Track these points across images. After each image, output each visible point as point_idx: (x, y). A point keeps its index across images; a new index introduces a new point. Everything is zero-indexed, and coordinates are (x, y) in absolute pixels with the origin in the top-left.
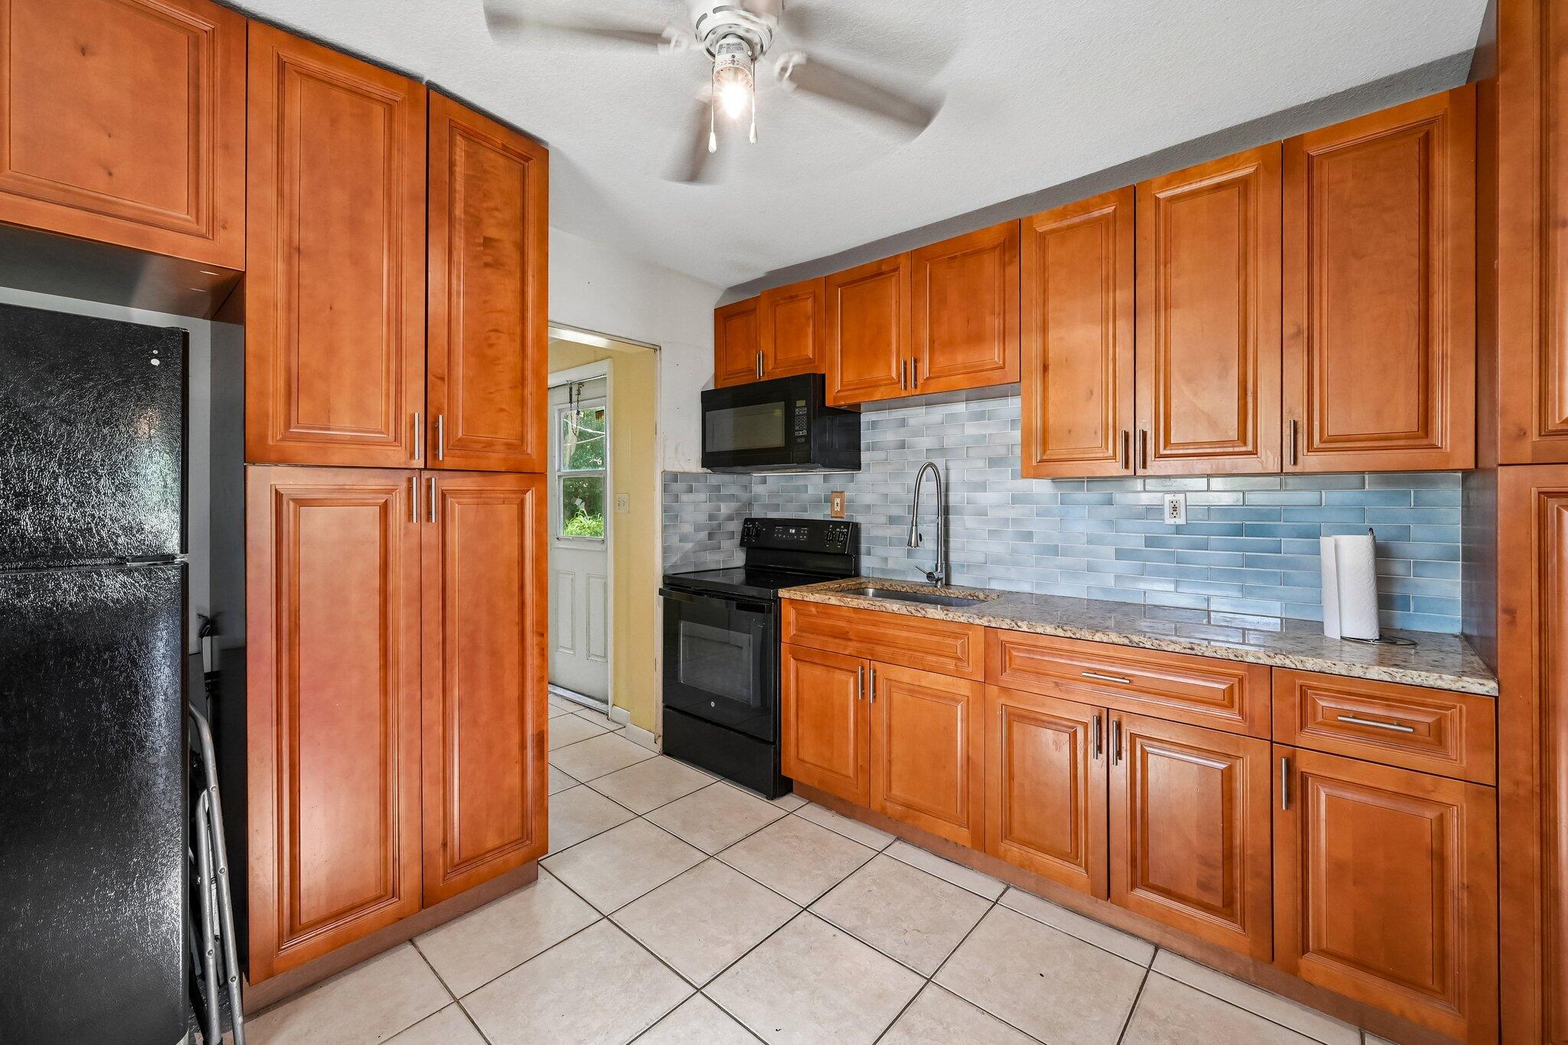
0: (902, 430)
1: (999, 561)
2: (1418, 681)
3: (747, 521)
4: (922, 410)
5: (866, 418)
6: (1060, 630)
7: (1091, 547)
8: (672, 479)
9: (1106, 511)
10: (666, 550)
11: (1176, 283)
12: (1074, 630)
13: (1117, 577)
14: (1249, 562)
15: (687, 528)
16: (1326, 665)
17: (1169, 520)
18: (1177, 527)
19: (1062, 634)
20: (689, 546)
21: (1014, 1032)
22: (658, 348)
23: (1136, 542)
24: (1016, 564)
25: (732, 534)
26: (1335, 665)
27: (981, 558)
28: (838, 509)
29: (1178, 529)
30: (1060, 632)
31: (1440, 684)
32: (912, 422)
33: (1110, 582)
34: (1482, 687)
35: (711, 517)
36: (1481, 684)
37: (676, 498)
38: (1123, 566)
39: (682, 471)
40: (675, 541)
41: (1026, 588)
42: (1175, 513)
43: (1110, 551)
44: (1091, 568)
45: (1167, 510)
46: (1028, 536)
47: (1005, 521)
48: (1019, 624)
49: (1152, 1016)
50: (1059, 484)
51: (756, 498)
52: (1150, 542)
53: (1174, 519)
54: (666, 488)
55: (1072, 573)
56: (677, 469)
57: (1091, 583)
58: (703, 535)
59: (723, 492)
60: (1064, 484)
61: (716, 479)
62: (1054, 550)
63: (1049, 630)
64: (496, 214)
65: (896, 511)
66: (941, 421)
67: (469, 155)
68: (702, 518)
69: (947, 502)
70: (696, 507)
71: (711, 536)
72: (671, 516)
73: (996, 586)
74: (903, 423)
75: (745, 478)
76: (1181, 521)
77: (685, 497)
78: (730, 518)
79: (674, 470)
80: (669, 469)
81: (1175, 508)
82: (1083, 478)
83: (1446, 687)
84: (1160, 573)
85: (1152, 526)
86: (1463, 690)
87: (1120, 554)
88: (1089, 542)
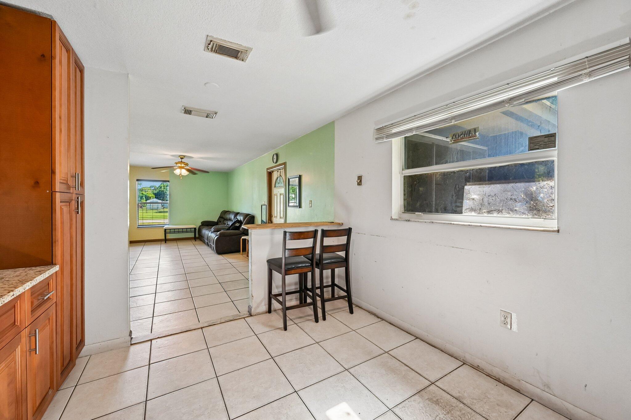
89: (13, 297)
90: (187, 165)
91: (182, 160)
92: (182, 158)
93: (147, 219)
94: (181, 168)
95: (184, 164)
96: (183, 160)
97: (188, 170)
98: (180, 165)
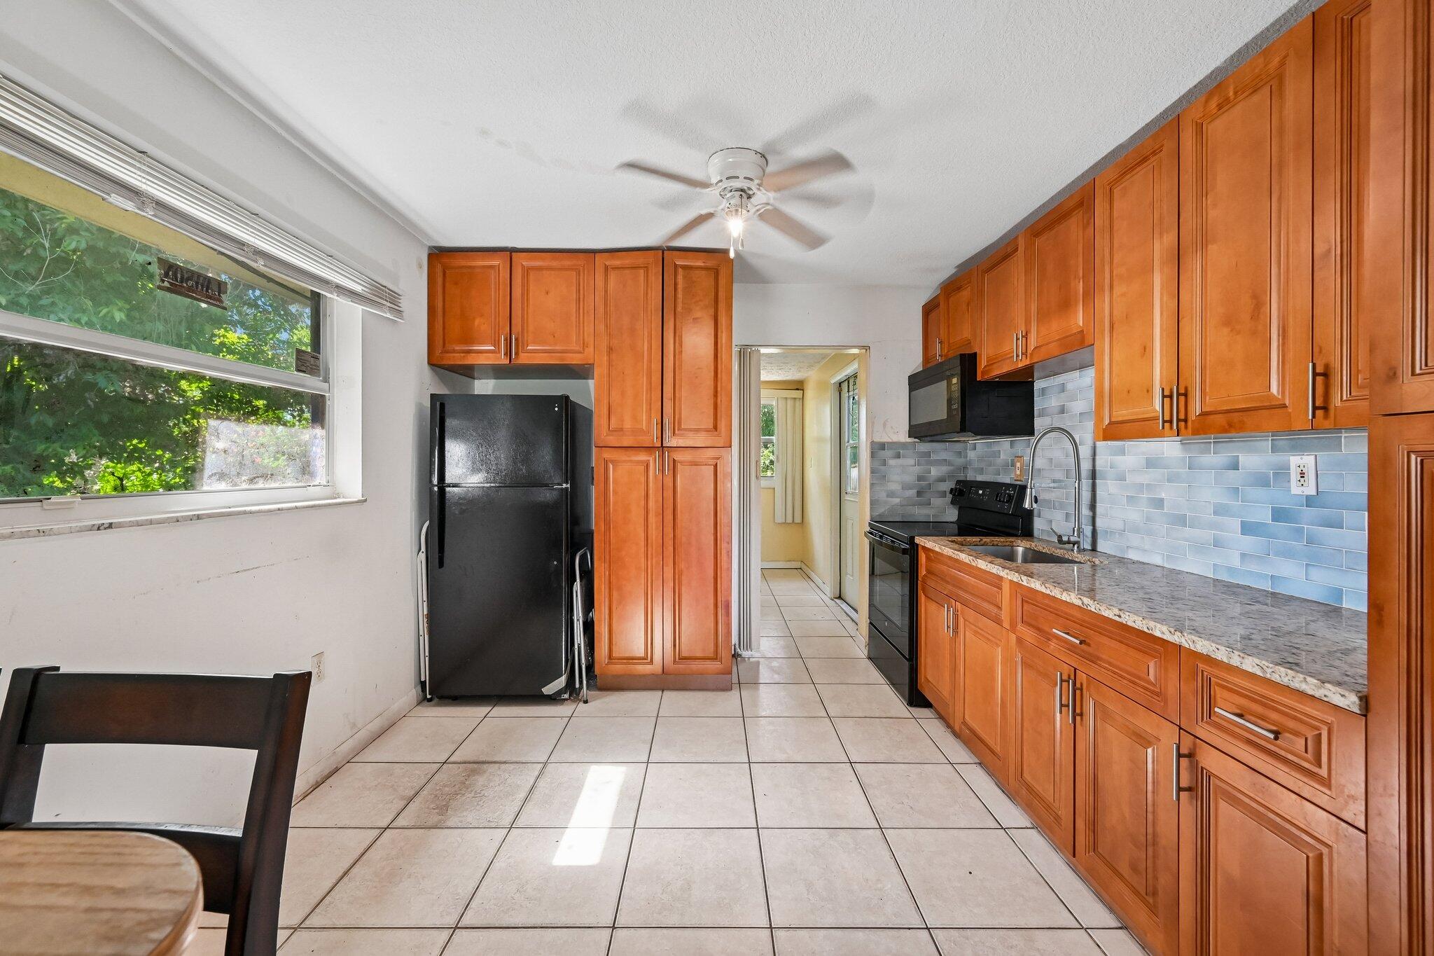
0: (1062, 395)
1: (1136, 530)
2: (1285, 681)
3: (958, 482)
4: (1076, 374)
5: (1038, 385)
7: (1218, 518)
8: (878, 449)
9: (1233, 477)
10: (873, 503)
11: (1213, 214)
13: (1243, 556)
15: (894, 487)
16: (1211, 649)
17: (1295, 489)
18: (1308, 497)
20: (897, 500)
22: (868, 348)
23: (1263, 515)
24: (1149, 533)
25: (943, 494)
26: (1218, 649)
27: (1120, 526)
28: (1018, 472)
29: (1310, 501)
31: (1303, 687)
32: (1069, 386)
33: (1236, 562)
34: (1343, 699)
35: (920, 478)
36: (1343, 696)
37: (884, 463)
38: (1249, 542)
39: (891, 441)
40: (882, 496)
41: (1157, 560)
42: (1302, 479)
43: (1236, 524)
44: (1217, 543)
45: (1294, 476)
46: (1159, 503)
47: (1140, 487)
51: (970, 462)
52: (1279, 515)
53: (1302, 488)
54: (873, 455)
55: (1199, 548)
56: (885, 439)
57: (1218, 561)
58: (912, 492)
59: (933, 457)
60: (1192, 446)
61: (924, 447)
62: (1181, 520)
64: (700, 303)
65: (1059, 475)
66: (1090, 384)
67: (685, 277)
68: (910, 478)
69: (1094, 466)
70: (904, 472)
71: (919, 494)
72: (878, 475)
73: (1133, 555)
74: (1063, 388)
75: (958, 447)
76: (1312, 490)
77: (892, 462)
78: (942, 480)
79: (882, 440)
80: (877, 439)
81: (1302, 475)
83: (1310, 692)
84: (1288, 554)
85: (1278, 497)
86: (1325, 699)
87: (1247, 528)
88: (1215, 513)
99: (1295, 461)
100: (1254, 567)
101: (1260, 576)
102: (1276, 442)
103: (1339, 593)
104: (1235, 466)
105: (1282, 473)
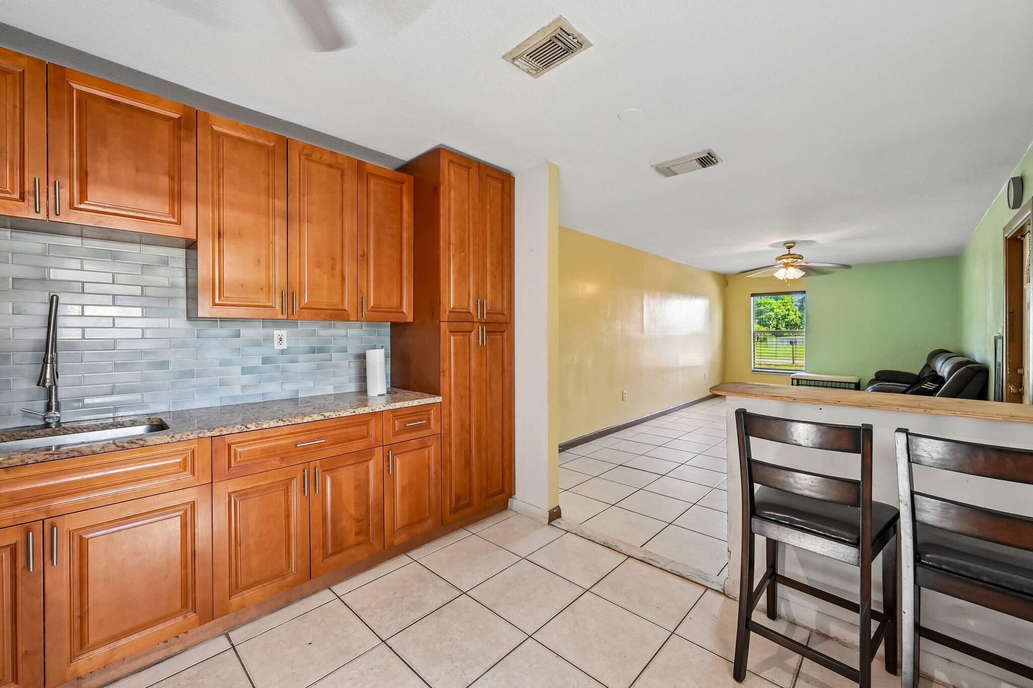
6: (281, 422)
7: (222, 368)
9: (236, 342)
12: (290, 419)
13: (243, 387)
14: (319, 367)
17: (277, 347)
18: (282, 350)
19: (282, 425)
21: (337, 672)
23: (257, 362)
24: (150, 389)
29: (283, 352)
30: (281, 423)
33: (238, 391)
38: (247, 379)
42: (280, 342)
43: (238, 369)
44: (222, 384)
45: (276, 340)
46: (164, 365)
48: (248, 426)
49: (364, 608)
50: (195, 322)
52: (266, 360)
53: (281, 346)
55: (207, 390)
57: (223, 395)
62: (191, 374)
63: (273, 424)
76: (284, 347)
81: (281, 339)
82: (217, 318)
84: (271, 380)
85: (266, 351)
87: (245, 371)
88: (221, 365)
89: (353, 414)
90: (801, 257)
91: (789, 251)
92: (789, 248)
93: (768, 357)
94: (786, 265)
95: (792, 258)
96: (792, 251)
97: (802, 268)
98: (785, 261)
99: (277, 333)
100: (251, 392)
101: (254, 395)
102: (265, 323)
103: (297, 392)
104: (238, 336)
105: (269, 339)
